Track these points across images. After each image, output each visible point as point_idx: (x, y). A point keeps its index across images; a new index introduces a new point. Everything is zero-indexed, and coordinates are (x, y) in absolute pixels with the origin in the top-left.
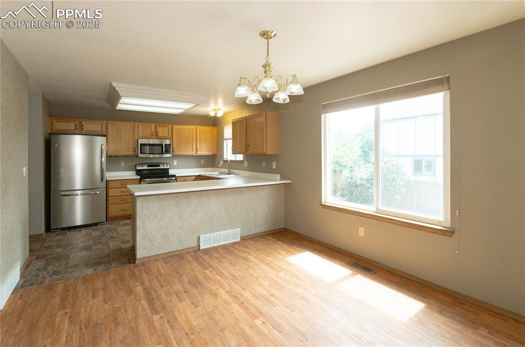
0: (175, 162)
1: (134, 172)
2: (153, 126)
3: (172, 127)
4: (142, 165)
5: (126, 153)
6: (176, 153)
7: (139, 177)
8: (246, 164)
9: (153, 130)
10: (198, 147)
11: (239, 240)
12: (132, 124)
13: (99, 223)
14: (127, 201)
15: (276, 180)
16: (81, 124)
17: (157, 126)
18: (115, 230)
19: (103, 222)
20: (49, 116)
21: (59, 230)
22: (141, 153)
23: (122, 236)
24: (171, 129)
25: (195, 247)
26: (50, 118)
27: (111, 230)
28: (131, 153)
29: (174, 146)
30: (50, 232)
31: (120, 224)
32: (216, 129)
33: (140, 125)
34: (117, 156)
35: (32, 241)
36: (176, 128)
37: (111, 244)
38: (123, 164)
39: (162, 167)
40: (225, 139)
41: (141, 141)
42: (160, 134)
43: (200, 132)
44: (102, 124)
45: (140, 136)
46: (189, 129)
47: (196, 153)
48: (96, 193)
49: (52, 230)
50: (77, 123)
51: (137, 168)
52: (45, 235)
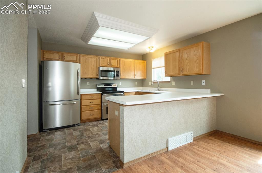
0: (120, 83)
1: (96, 90)
2: (108, 59)
3: (120, 60)
4: (101, 84)
5: (91, 76)
6: (122, 77)
7: (101, 92)
8: (173, 83)
9: (109, 61)
10: (135, 73)
11: (192, 141)
12: (95, 57)
13: (76, 124)
14: (94, 109)
15: (207, 94)
16: (63, 56)
17: (111, 59)
18: (89, 131)
19: (79, 124)
20: (42, 49)
21: (49, 130)
22: (101, 76)
23: (97, 136)
24: (119, 60)
25: (165, 149)
26: (42, 50)
27: (86, 130)
28: (94, 76)
29: (121, 73)
30: (42, 131)
31: (90, 125)
32: (145, 62)
33: (100, 58)
34: (85, 78)
35: (29, 140)
36: (122, 61)
37: (91, 144)
38: (88, 84)
39: (113, 86)
40: (153, 68)
41: (101, 68)
42: (113, 64)
43: (136, 64)
44: (76, 56)
45: (100, 66)
46: (130, 62)
47: (134, 78)
48: (74, 103)
49: (44, 131)
50: (60, 55)
51: (98, 87)
52: (39, 135)
